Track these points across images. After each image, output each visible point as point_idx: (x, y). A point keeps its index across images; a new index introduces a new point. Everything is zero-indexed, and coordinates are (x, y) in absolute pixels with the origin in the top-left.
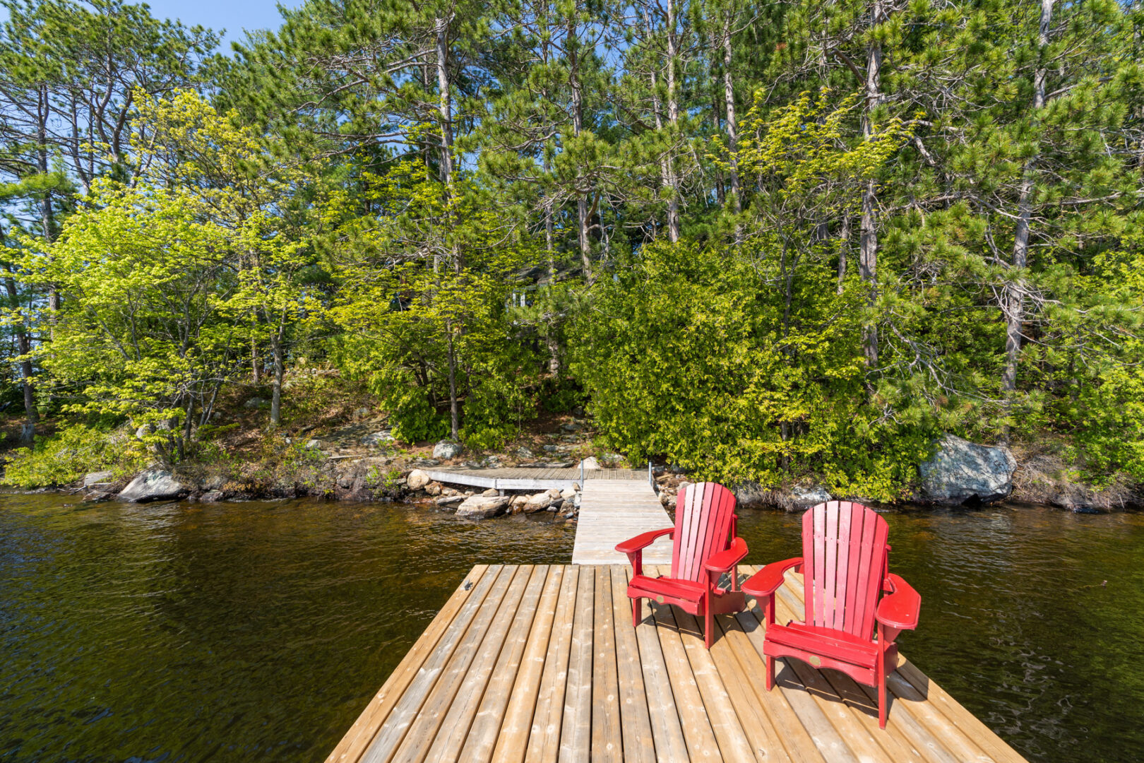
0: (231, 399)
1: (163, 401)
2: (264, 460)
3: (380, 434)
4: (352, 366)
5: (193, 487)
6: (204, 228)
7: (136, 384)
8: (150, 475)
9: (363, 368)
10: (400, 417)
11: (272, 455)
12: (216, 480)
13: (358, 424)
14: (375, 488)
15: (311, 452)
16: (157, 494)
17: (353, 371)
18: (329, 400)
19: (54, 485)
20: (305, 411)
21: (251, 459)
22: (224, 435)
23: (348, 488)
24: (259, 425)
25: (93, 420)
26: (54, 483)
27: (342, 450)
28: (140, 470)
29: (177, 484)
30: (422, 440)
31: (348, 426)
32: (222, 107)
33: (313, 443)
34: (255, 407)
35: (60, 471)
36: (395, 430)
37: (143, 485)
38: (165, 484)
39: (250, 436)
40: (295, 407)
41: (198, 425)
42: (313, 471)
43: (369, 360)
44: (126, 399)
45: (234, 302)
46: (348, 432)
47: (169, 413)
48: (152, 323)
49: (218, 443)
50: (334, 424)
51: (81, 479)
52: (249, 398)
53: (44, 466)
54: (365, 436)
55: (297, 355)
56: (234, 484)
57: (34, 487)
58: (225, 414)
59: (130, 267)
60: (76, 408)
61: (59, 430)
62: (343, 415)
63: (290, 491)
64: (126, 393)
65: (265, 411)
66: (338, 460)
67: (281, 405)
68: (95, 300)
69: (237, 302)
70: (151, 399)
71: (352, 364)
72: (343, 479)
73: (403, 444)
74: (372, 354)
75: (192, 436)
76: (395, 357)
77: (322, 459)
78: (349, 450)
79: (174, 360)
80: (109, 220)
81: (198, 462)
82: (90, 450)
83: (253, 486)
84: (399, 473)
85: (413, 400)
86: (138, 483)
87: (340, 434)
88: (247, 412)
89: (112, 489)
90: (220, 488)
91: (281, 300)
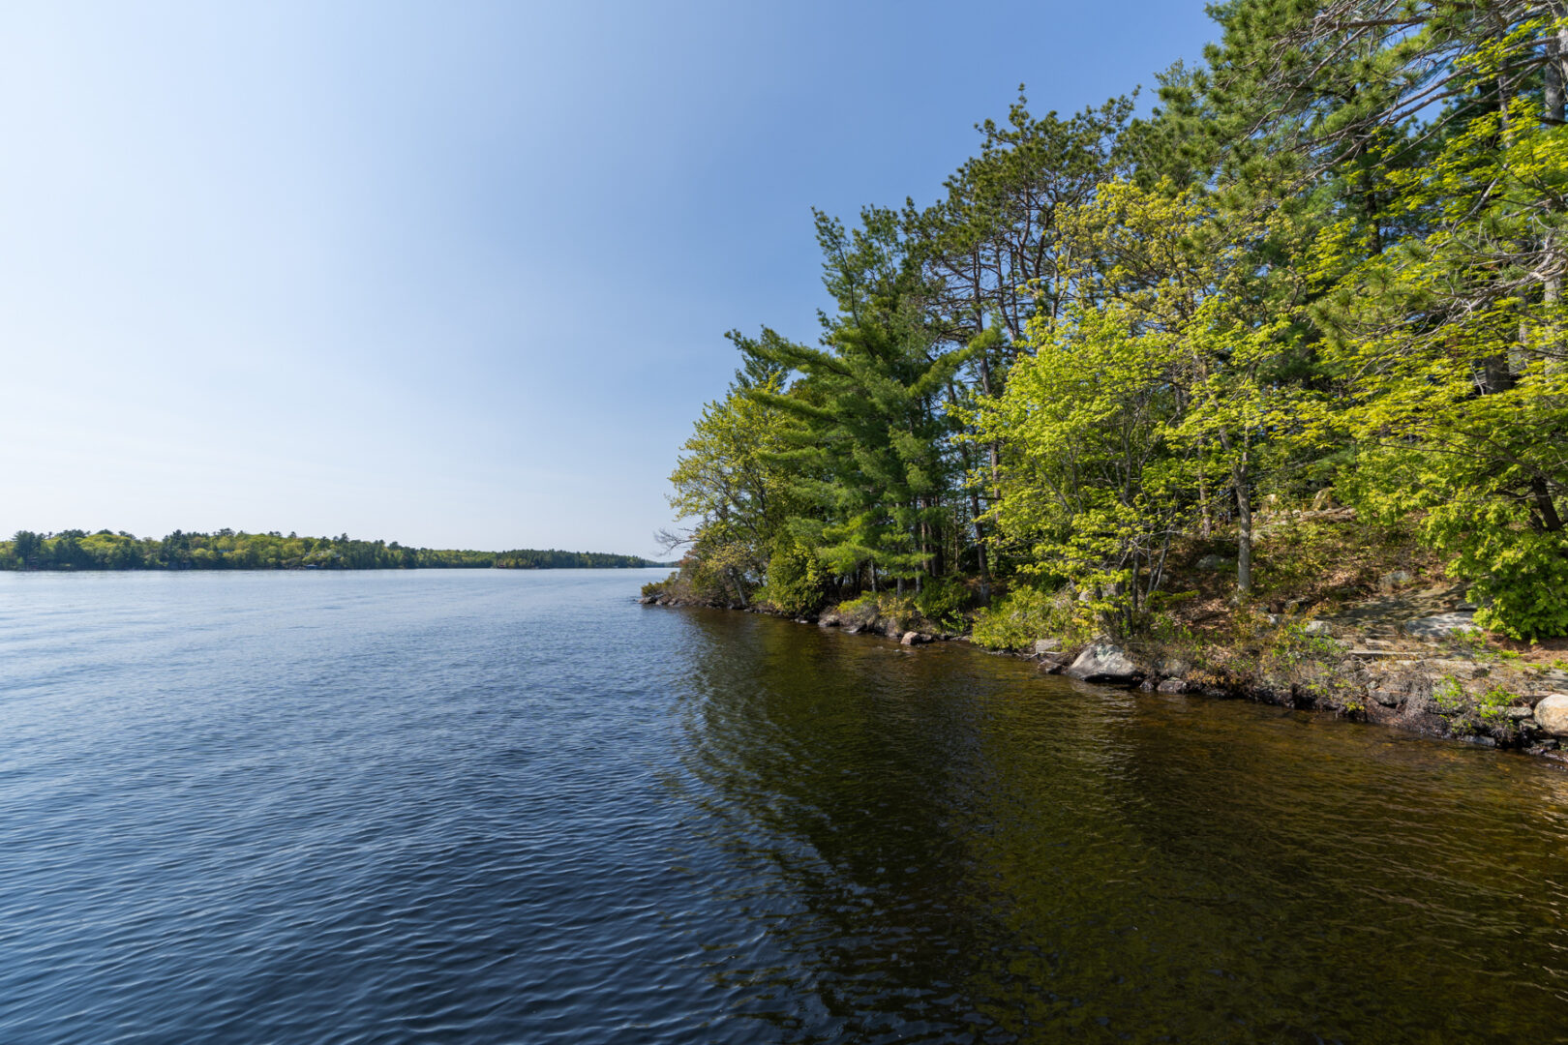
0: (1178, 558)
1: (1110, 561)
2: (1240, 645)
3: (1445, 617)
4: (1384, 503)
5: (1149, 671)
6: (1141, 340)
7: (1081, 541)
8: (1099, 649)
9: (1404, 505)
10: (1495, 590)
11: (1249, 638)
12: (1176, 665)
13: (1392, 599)
14: (1454, 715)
15: (1317, 640)
16: (1109, 673)
17: (1384, 510)
18: (1332, 559)
19: (1010, 649)
20: (1291, 575)
21: (1218, 641)
22: (1177, 606)
23: (1393, 706)
24: (1223, 593)
25: (1035, 581)
26: (1011, 646)
27: (1369, 641)
28: (1087, 642)
29: (1130, 664)
30: (1557, 636)
31: (1371, 602)
32: (1145, 183)
33: (1314, 625)
34: (1211, 569)
35: (1014, 634)
36: (1482, 614)
37: (1093, 660)
38: (1117, 662)
39: (1210, 609)
40: (1273, 570)
41: (1145, 591)
42: (1322, 670)
43: (1416, 488)
44: (1074, 559)
45: (1188, 427)
46: (1374, 612)
47: (1118, 576)
48: (1088, 468)
49: (1170, 614)
50: (1345, 597)
51: (1032, 645)
52: (1201, 555)
53: (1001, 628)
54: (1414, 620)
55: (1266, 491)
56: (1201, 673)
57: (995, 649)
58: (1173, 578)
59: (1069, 407)
60: (1028, 569)
61: (1010, 591)
62: (1360, 582)
63: (1284, 696)
64: (1071, 552)
65: (1229, 573)
66: (1367, 658)
67: (1251, 566)
68: (1040, 451)
69: (1191, 426)
70: (1097, 558)
71: (1381, 499)
72: (1381, 690)
73: (1508, 641)
74: (1423, 478)
75: (1139, 605)
76: (1480, 478)
77: (1336, 652)
78: (1382, 643)
79: (1121, 510)
80: (1044, 361)
81: (1152, 639)
82: (1038, 614)
83: (1227, 679)
84: (1513, 696)
85: (1528, 556)
86: (1088, 657)
87: (1358, 613)
88: (1203, 575)
89: (1061, 660)
90: (1182, 676)
91: (1252, 414)
